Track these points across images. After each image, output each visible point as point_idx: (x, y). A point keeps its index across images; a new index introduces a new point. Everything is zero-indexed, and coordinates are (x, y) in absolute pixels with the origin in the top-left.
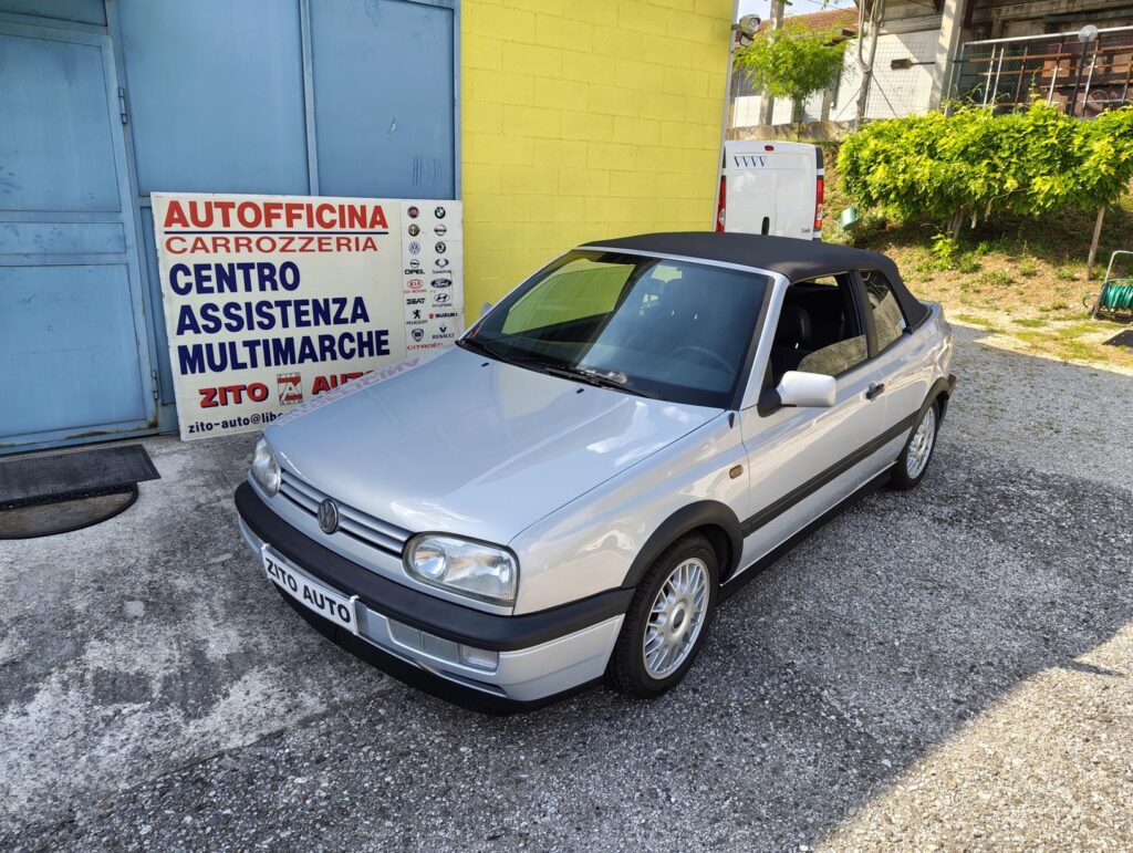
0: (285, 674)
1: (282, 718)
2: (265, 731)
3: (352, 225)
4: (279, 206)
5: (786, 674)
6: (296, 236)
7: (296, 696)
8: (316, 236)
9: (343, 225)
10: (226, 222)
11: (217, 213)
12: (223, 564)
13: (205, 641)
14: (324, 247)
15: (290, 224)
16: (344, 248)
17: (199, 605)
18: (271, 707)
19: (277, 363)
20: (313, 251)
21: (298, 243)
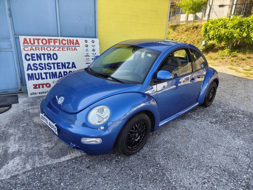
0: (25, 158)
1: (19, 171)
2: (13, 175)
3: (70, 44)
4: (52, 40)
5: (157, 166)
6: (56, 47)
7: (25, 164)
8: (61, 47)
9: (68, 44)
10: (38, 44)
11: (36, 41)
12: (23, 127)
13: (10, 147)
14: (64, 50)
15: (55, 44)
16: (69, 50)
17: (12, 137)
18: (17, 168)
19: (53, 78)
20: (61, 50)
21: (57, 49)
